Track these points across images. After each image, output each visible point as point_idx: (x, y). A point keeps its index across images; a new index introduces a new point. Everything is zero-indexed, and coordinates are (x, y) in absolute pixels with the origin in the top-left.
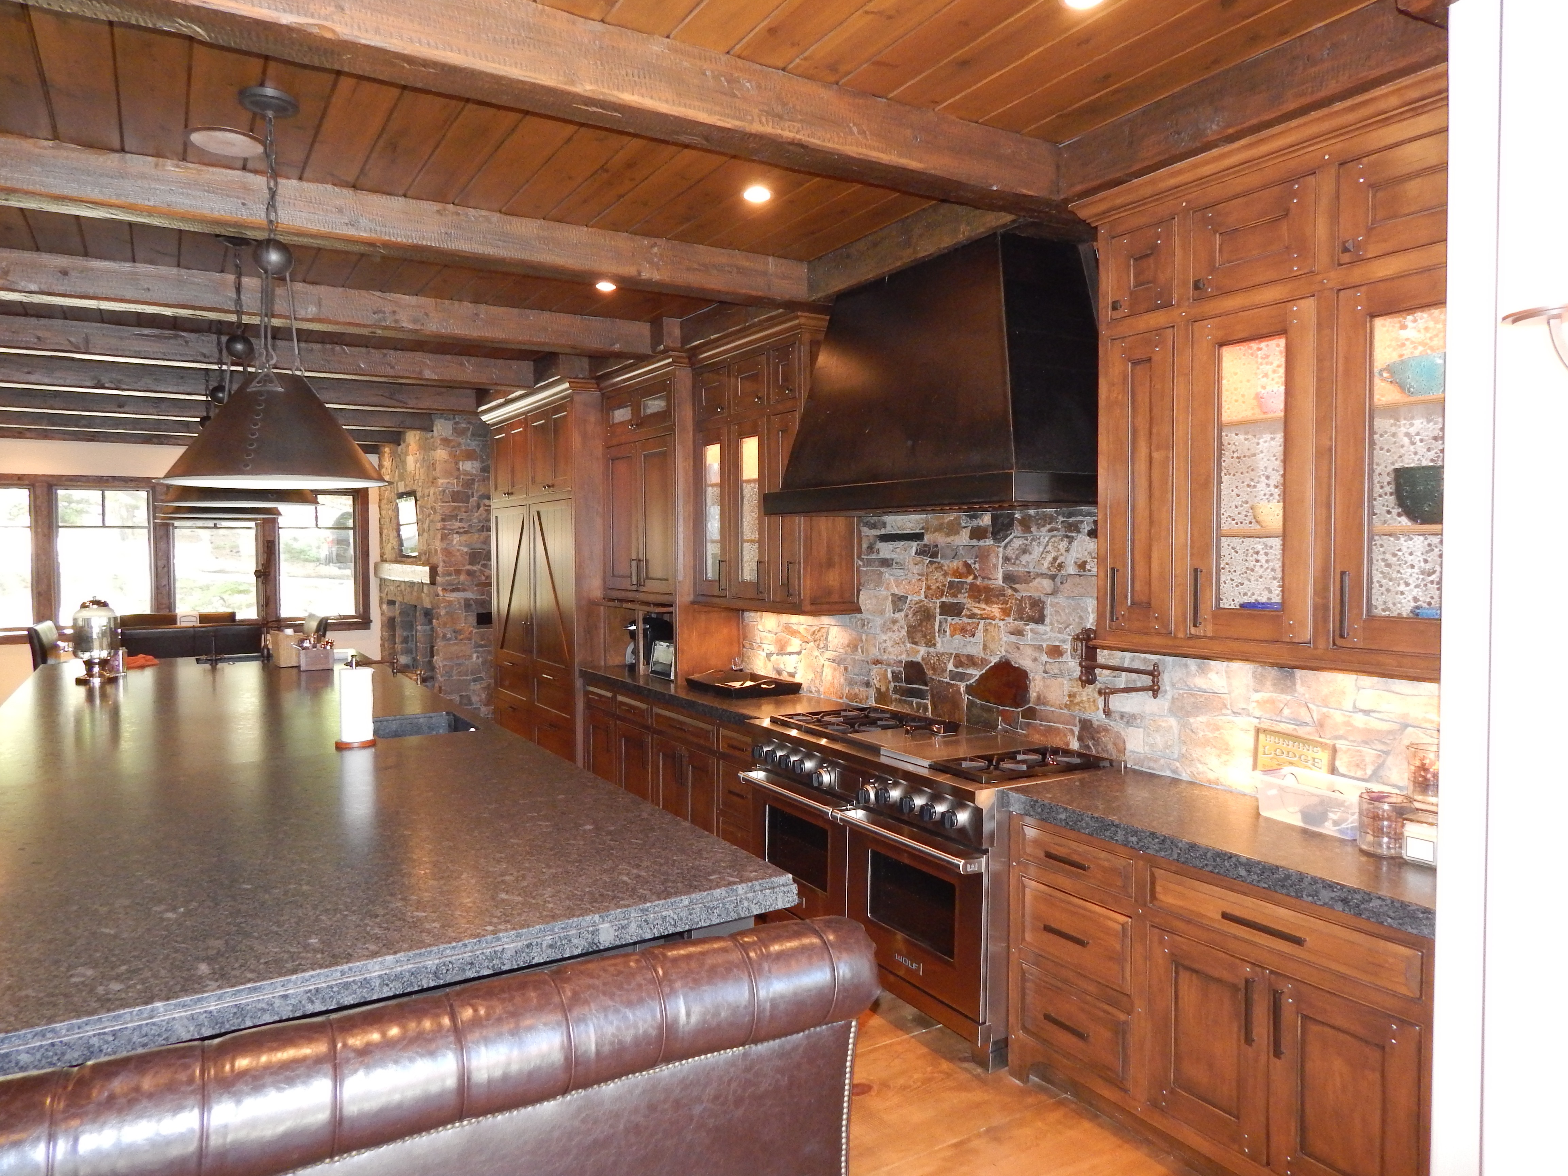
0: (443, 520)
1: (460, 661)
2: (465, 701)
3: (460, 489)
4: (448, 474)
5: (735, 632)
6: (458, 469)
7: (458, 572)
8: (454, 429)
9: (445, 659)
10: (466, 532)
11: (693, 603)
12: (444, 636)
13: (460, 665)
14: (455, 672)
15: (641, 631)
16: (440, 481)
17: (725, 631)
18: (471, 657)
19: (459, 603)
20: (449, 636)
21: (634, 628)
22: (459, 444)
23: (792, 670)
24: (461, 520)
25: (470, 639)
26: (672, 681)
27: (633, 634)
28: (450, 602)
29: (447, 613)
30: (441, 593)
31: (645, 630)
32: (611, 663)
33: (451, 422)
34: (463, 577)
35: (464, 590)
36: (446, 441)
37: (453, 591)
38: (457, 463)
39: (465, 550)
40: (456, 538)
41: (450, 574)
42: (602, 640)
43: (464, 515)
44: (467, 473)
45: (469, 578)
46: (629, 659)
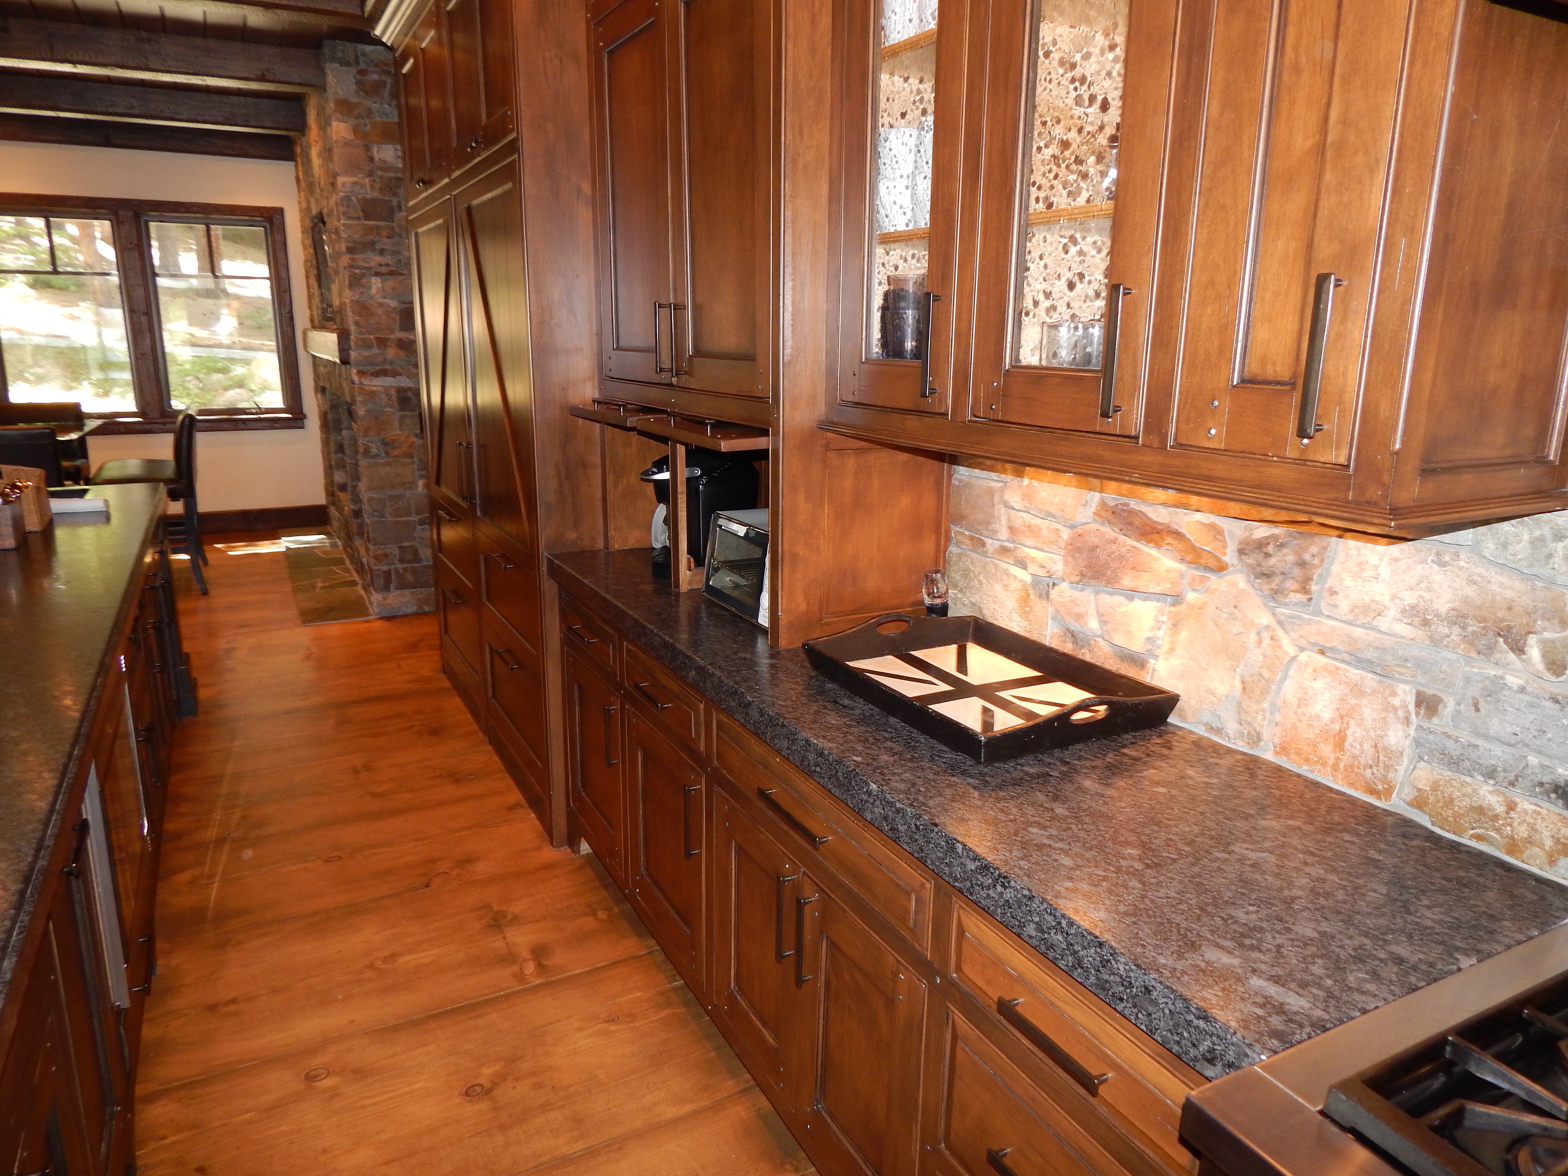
0: (350, 250)
1: (394, 492)
2: (409, 556)
3: (376, 194)
4: (353, 167)
5: (929, 501)
6: (371, 159)
7: (382, 342)
8: (359, 83)
9: (370, 489)
10: (391, 273)
11: (826, 426)
12: (367, 452)
13: (397, 497)
14: (388, 510)
15: (682, 488)
16: (340, 180)
17: (905, 501)
18: (413, 485)
19: (388, 395)
20: (374, 450)
21: (665, 476)
22: (370, 112)
23: (1137, 646)
24: (382, 252)
25: (411, 456)
26: (763, 630)
27: (663, 492)
28: (372, 394)
29: (369, 411)
30: (356, 378)
31: (691, 482)
32: (616, 545)
33: (353, 70)
34: (391, 352)
35: (395, 374)
36: (345, 107)
37: (377, 374)
38: (367, 148)
39: (393, 303)
40: (376, 283)
41: (369, 346)
42: (599, 494)
43: (386, 243)
44: (386, 167)
45: (402, 354)
46: (659, 538)
